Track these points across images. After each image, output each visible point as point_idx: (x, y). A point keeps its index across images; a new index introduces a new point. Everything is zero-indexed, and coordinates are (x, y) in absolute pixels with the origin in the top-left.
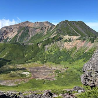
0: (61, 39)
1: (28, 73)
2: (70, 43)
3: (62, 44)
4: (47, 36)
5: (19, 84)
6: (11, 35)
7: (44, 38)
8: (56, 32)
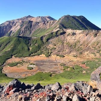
2: (73, 37)
3: (65, 38)
8: (58, 26)
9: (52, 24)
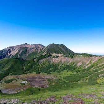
0: (50, 55)
1: (27, 82)
2: (57, 59)
3: (51, 59)
4: (40, 54)
5: (19, 91)
6: (13, 53)
7: (38, 55)
8: (46, 51)
9: (42, 50)
